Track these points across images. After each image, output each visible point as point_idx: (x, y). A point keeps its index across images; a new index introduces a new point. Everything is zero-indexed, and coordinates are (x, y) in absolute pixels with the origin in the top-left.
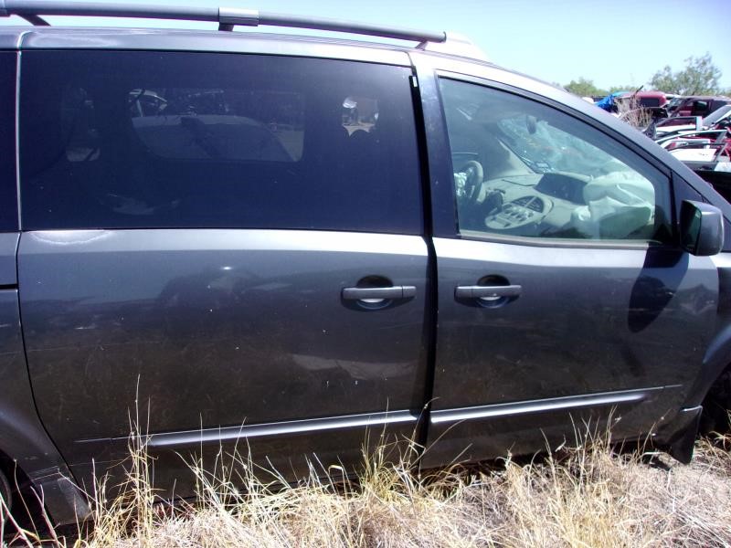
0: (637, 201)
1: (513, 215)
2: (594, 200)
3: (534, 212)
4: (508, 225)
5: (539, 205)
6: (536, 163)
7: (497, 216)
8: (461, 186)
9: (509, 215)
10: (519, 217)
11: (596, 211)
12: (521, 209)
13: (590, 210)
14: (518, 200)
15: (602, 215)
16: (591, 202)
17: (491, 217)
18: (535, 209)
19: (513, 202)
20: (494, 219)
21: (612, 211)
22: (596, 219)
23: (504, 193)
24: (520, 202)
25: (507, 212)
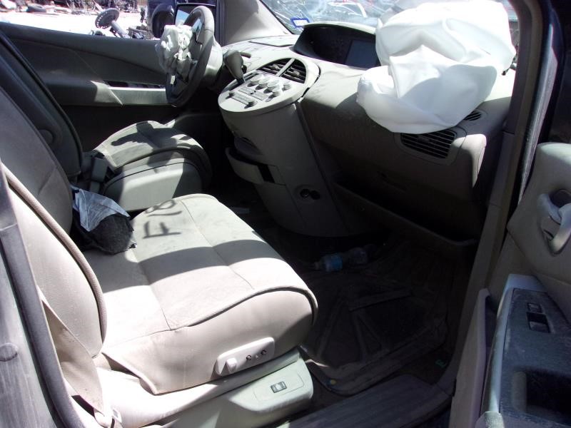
0: (474, 55)
1: (259, 88)
2: (396, 54)
3: (291, 82)
4: (251, 104)
5: (298, 72)
6: (293, 20)
7: (236, 91)
8: (183, 46)
9: (254, 88)
10: (268, 91)
11: (402, 73)
12: (270, 79)
13: (390, 74)
14: (267, 66)
15: (416, 83)
16: (393, 59)
17: (227, 93)
18: (292, 78)
19: (261, 69)
20: (231, 96)
21: (434, 74)
22: (403, 90)
23: (249, 56)
24: (269, 68)
25: (251, 85)
